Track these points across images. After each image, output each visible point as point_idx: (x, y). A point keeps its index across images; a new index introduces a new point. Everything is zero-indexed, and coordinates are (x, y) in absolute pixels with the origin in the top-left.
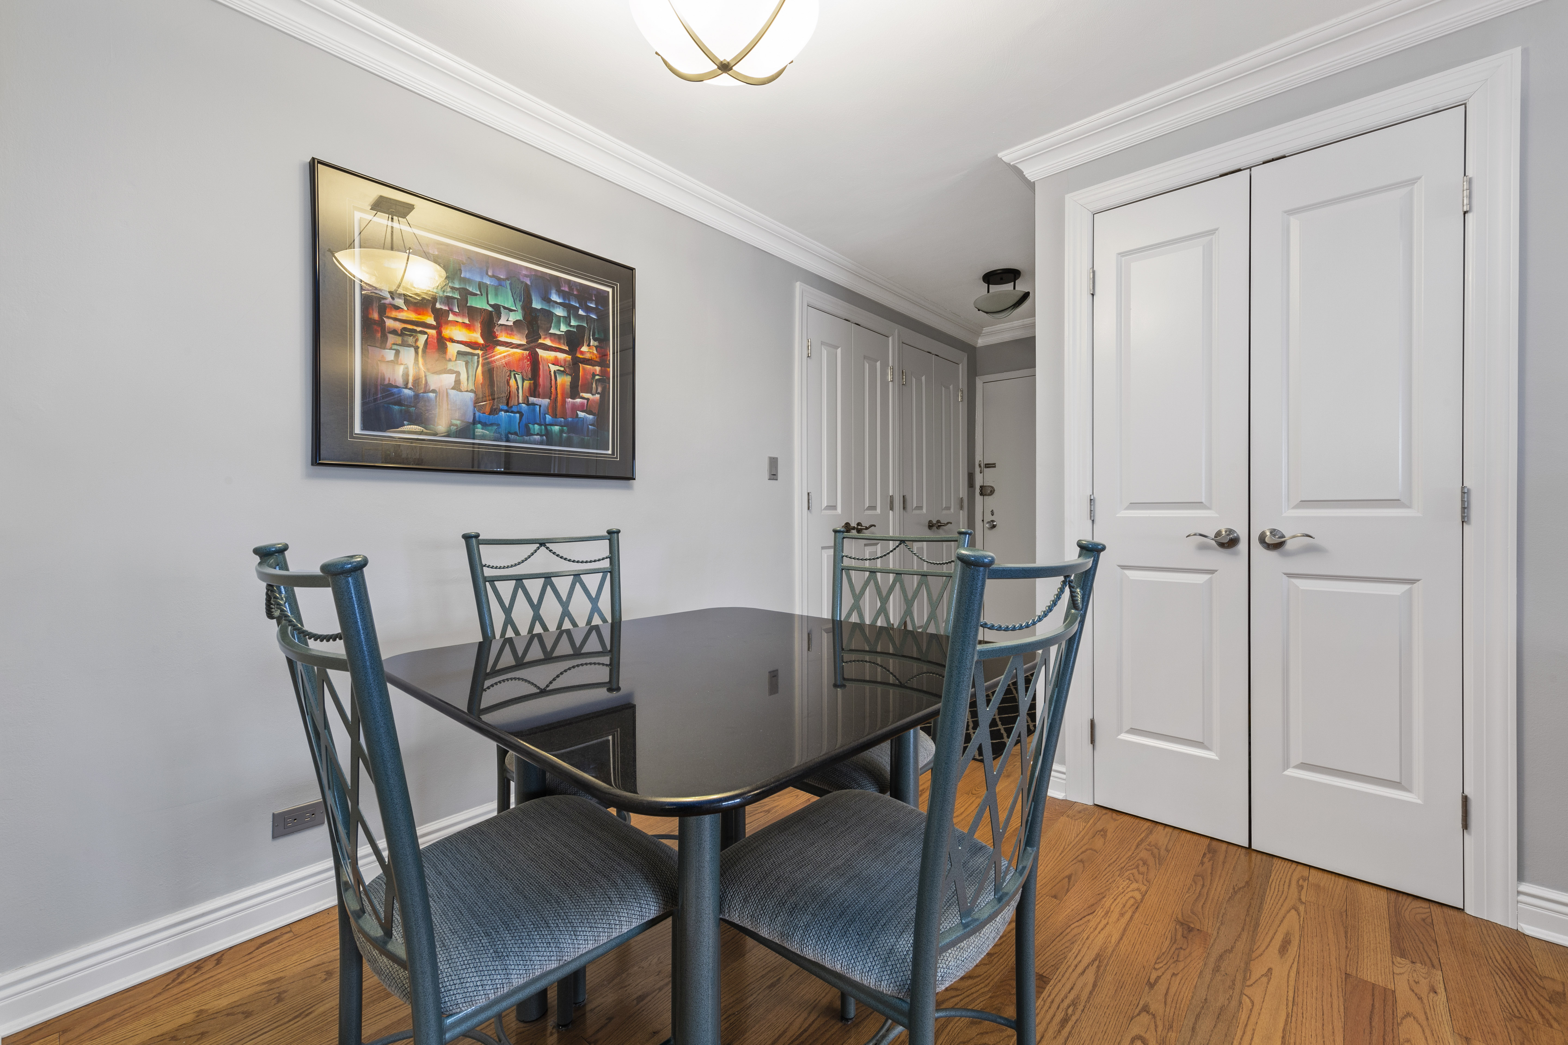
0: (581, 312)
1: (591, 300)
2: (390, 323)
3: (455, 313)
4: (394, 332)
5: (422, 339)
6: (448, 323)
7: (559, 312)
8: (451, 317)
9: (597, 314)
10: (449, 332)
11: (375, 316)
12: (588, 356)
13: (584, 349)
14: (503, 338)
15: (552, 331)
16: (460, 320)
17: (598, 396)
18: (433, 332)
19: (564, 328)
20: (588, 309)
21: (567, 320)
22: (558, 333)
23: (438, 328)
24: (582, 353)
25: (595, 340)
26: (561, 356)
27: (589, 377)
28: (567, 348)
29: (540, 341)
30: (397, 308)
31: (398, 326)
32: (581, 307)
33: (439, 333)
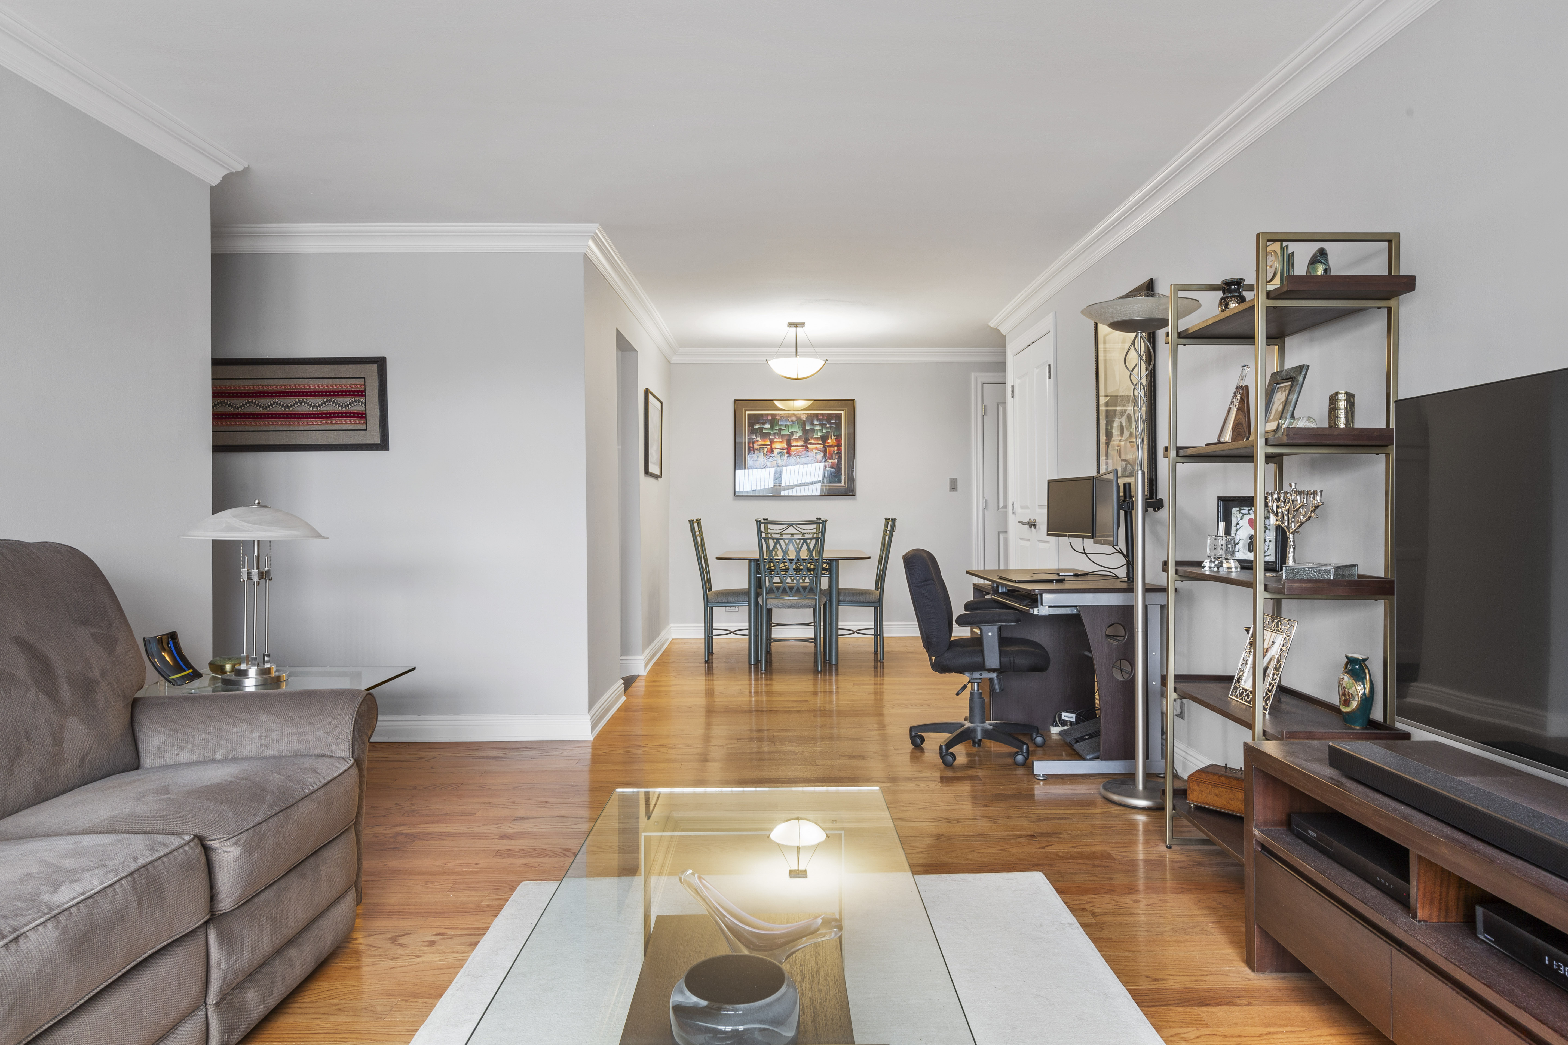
0: (828, 426)
1: (833, 419)
2: (756, 447)
3: (777, 438)
4: (757, 449)
5: (766, 450)
6: (774, 442)
7: (818, 428)
8: (775, 440)
9: (835, 425)
10: (775, 446)
11: (751, 445)
12: (831, 444)
13: (829, 441)
14: (794, 444)
15: (814, 437)
16: (778, 440)
17: (836, 460)
18: (769, 447)
19: (820, 434)
20: (831, 424)
21: (821, 431)
22: (817, 437)
23: (771, 445)
24: (828, 443)
25: (834, 436)
26: (818, 446)
27: (832, 452)
28: (821, 442)
29: (809, 442)
30: (758, 441)
31: (758, 447)
32: (828, 423)
33: (771, 447)
